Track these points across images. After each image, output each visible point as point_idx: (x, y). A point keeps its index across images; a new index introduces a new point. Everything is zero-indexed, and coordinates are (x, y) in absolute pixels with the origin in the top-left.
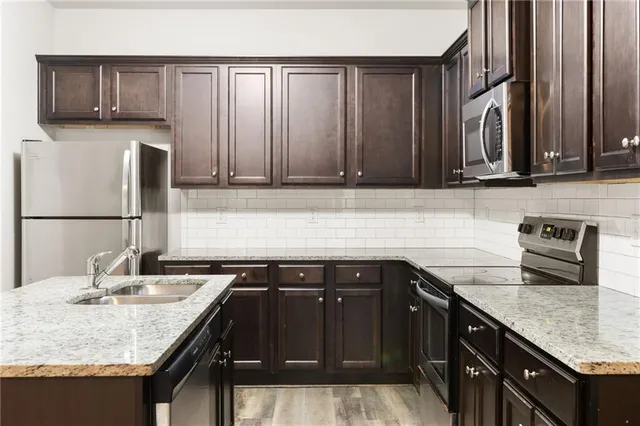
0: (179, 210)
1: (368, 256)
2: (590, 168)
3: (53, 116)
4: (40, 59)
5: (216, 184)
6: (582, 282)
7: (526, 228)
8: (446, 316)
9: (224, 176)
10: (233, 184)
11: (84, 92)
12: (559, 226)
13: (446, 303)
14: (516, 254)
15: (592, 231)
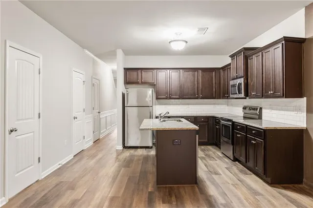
0: (156, 105)
1: (205, 115)
2: (262, 96)
3: (128, 82)
4: (124, 69)
5: (166, 98)
6: (259, 119)
7: (245, 108)
8: (231, 126)
9: (168, 96)
10: (170, 98)
11: (135, 76)
12: (253, 107)
13: (231, 123)
14: (242, 114)
15: (261, 109)
